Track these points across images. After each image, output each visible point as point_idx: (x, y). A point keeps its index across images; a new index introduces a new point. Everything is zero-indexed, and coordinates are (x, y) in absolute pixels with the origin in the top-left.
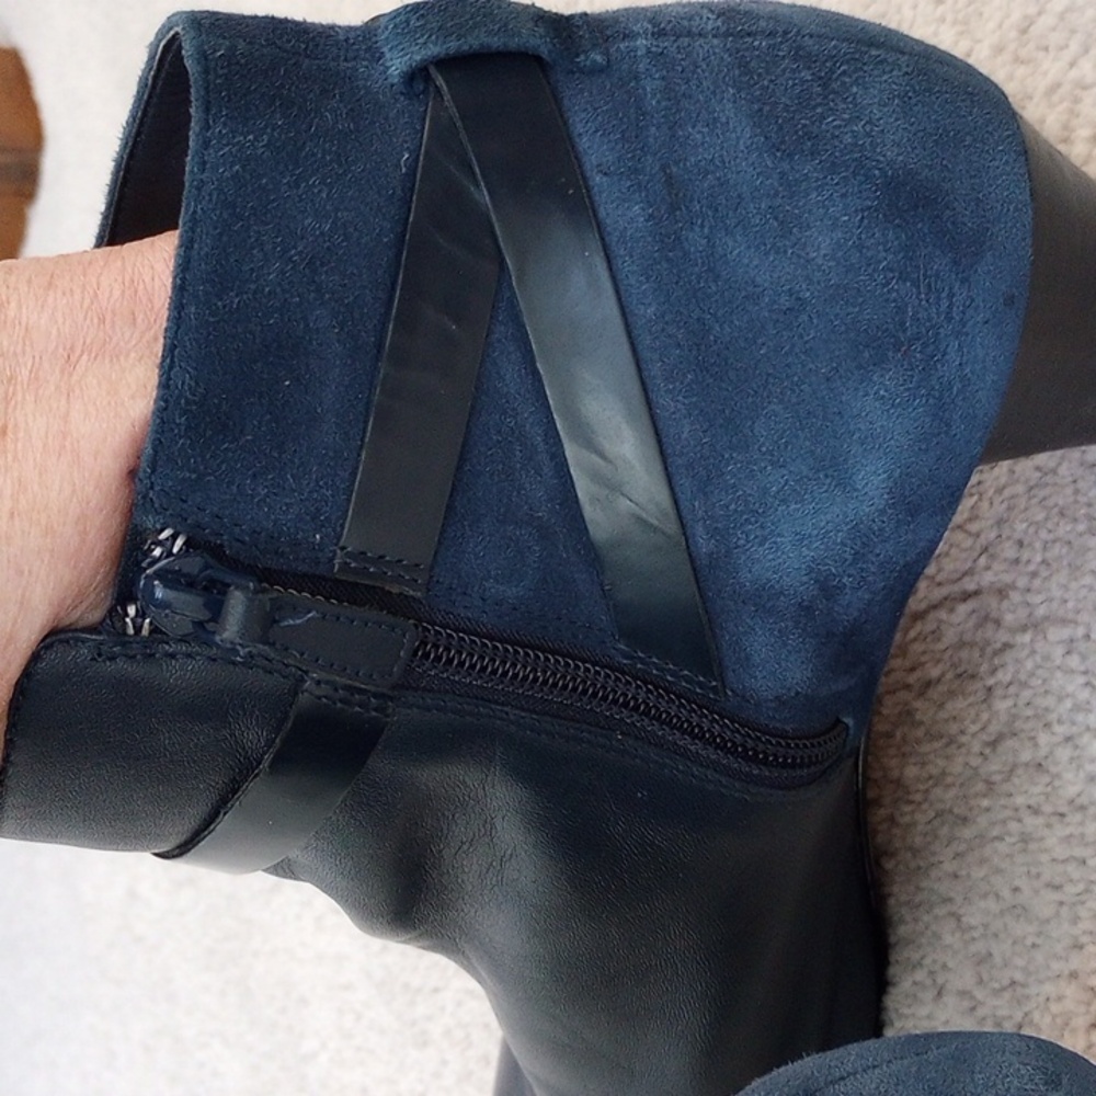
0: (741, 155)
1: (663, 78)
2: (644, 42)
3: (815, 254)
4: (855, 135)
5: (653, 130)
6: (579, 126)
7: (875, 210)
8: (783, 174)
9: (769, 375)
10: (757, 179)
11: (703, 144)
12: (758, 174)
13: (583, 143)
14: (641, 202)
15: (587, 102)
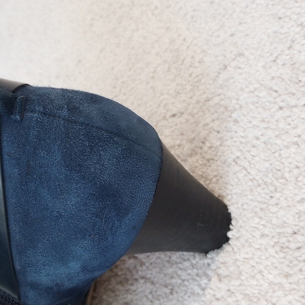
0: (55, 165)
1: (38, 131)
2: (37, 115)
3: (69, 203)
4: (95, 168)
5: (28, 147)
6: (5, 137)
7: (94, 195)
8: (66, 175)
9: (46, 232)
10: (58, 174)
11: (43, 157)
12: (58, 173)
13: (5, 144)
14: (18, 169)
15: (10, 131)
